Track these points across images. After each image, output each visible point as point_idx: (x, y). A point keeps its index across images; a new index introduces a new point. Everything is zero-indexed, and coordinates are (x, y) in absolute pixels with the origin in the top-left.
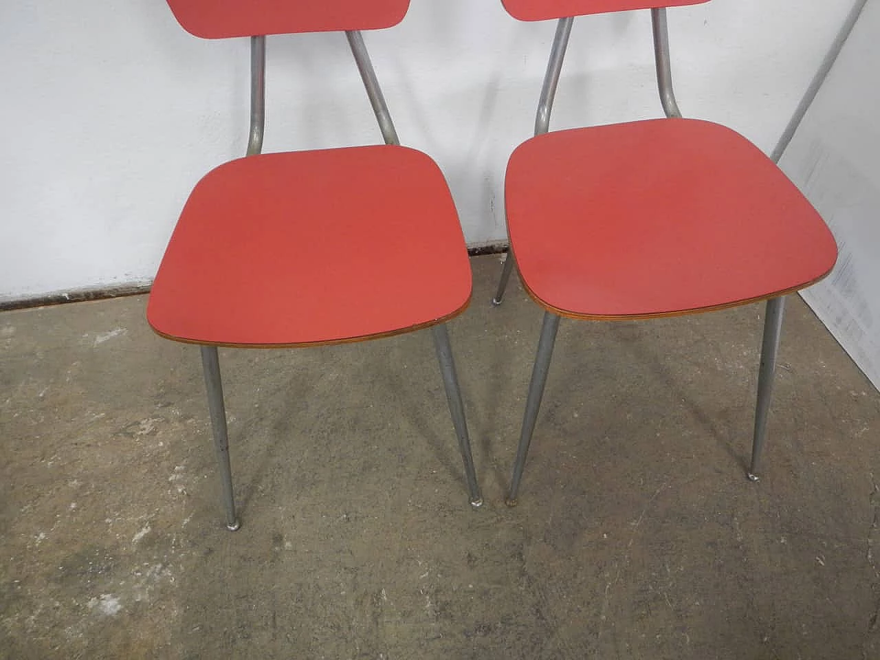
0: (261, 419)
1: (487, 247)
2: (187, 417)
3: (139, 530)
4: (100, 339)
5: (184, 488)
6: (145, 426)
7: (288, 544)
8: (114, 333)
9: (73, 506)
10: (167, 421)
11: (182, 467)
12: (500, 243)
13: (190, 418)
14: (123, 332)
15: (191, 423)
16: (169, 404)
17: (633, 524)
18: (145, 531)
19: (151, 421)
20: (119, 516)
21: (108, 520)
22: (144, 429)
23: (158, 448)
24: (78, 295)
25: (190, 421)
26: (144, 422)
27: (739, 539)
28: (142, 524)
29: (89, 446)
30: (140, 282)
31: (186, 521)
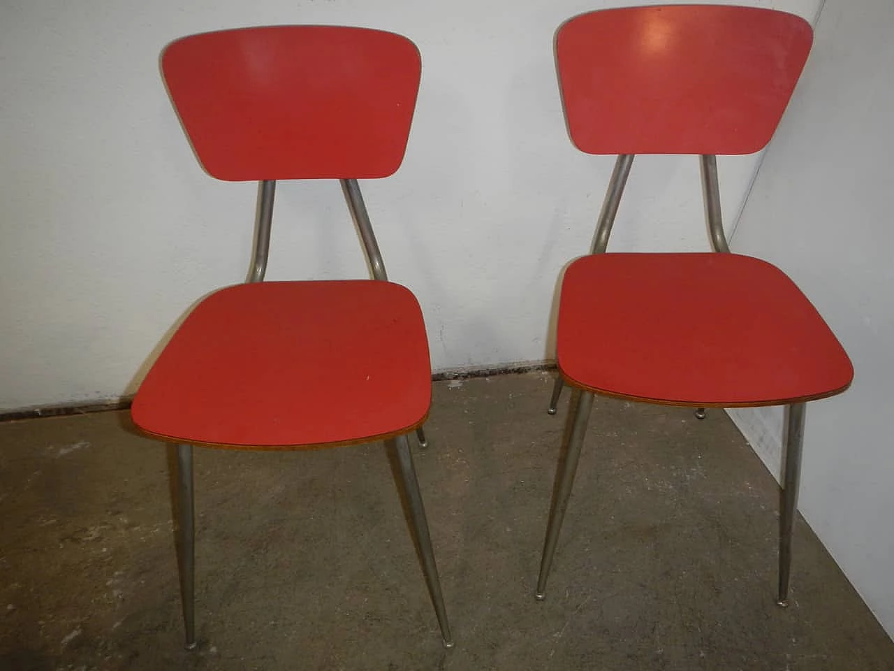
0: (205, 529)
1: (438, 375)
2: (134, 525)
3: (70, 632)
4: (63, 451)
5: (121, 592)
6: (92, 532)
7: (213, 649)
8: (77, 446)
9: (10, 607)
10: (115, 528)
11: (121, 573)
12: (450, 370)
13: (135, 526)
14: (86, 445)
15: (137, 531)
16: (118, 513)
17: (555, 635)
18: (75, 633)
19: (99, 528)
20: (53, 618)
21: (41, 622)
22: (91, 535)
23: (103, 553)
24: (50, 411)
25: (136, 528)
26: (92, 528)
27: (659, 652)
28: (73, 627)
29: (35, 550)
30: (110, 400)
31: (117, 624)
